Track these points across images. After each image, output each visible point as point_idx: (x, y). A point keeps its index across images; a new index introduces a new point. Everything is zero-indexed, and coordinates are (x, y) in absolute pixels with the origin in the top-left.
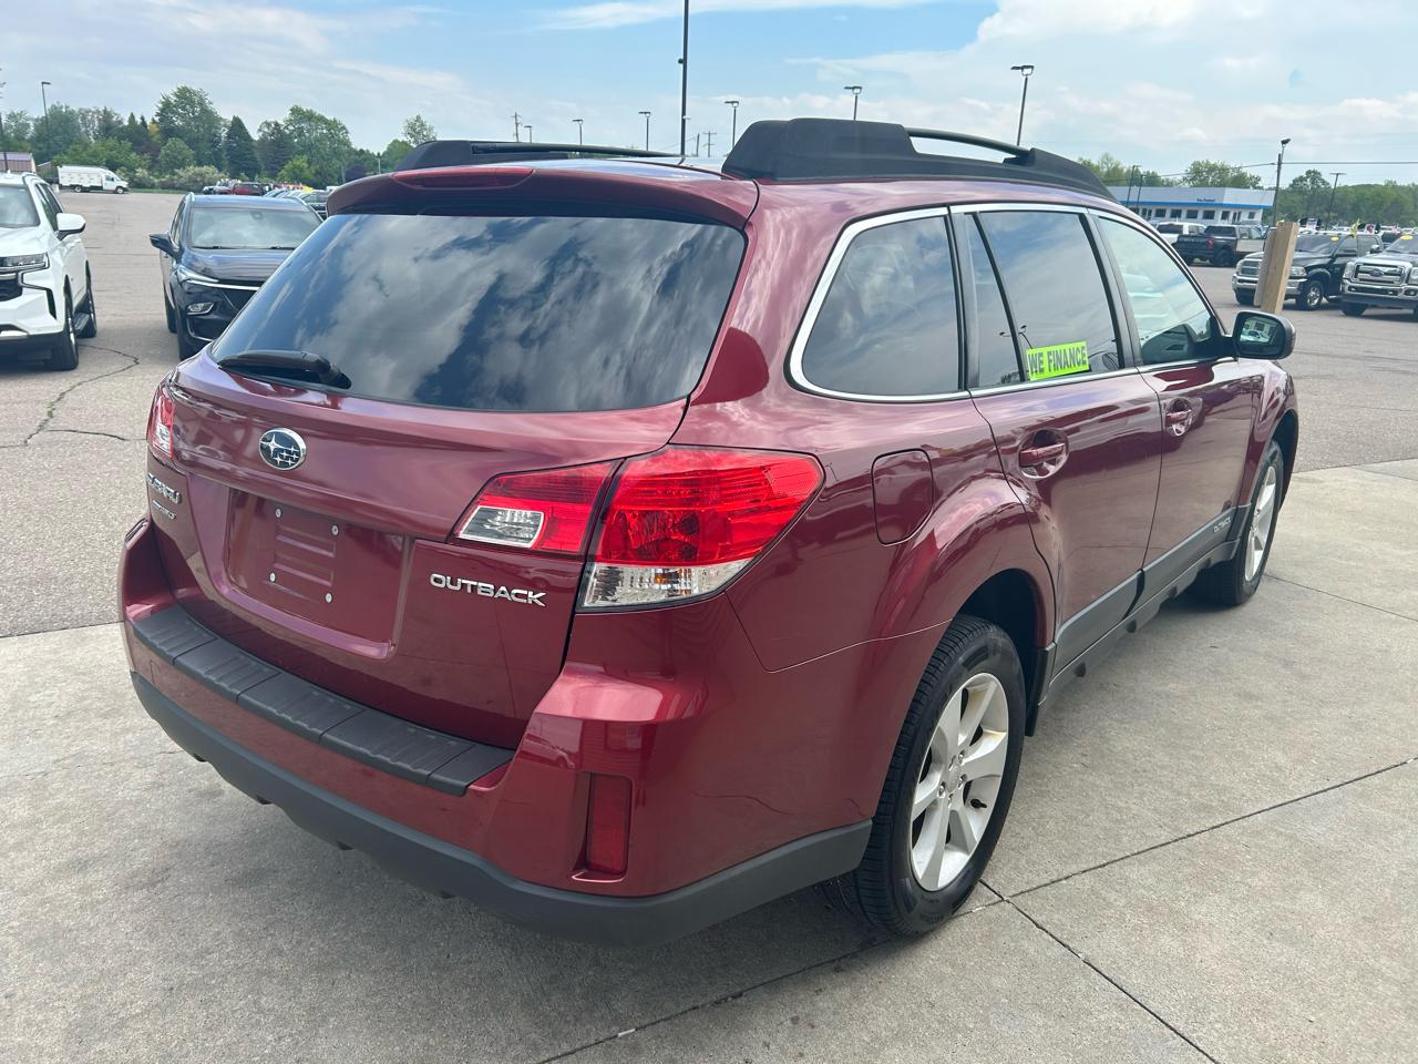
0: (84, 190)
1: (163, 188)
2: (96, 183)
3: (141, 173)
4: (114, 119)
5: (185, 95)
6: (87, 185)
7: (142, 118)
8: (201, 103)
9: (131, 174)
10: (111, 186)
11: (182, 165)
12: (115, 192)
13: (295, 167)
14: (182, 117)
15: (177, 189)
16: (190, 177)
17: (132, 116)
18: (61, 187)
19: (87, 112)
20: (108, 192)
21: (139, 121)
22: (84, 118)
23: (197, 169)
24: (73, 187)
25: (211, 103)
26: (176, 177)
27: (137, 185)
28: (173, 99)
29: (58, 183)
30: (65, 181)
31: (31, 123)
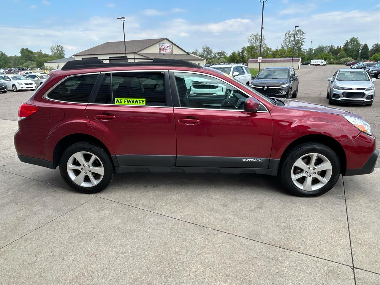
0: (316, 65)
1: (336, 64)
2: (319, 63)
3: (332, 60)
4: (333, 48)
5: (353, 40)
6: (316, 64)
7: (340, 47)
8: (357, 41)
9: (329, 61)
10: (322, 64)
11: (343, 58)
12: (323, 65)
13: (375, 56)
14: (350, 45)
15: (340, 64)
16: (344, 61)
17: (338, 46)
18: (311, 65)
19: (327, 46)
20: (321, 65)
21: (339, 47)
22: (326, 48)
23: (346, 59)
24: (313, 65)
25: (359, 41)
26: (340, 61)
27: (330, 63)
28: (349, 41)
29: (310, 64)
30: (312, 63)
31: (313, 50)
